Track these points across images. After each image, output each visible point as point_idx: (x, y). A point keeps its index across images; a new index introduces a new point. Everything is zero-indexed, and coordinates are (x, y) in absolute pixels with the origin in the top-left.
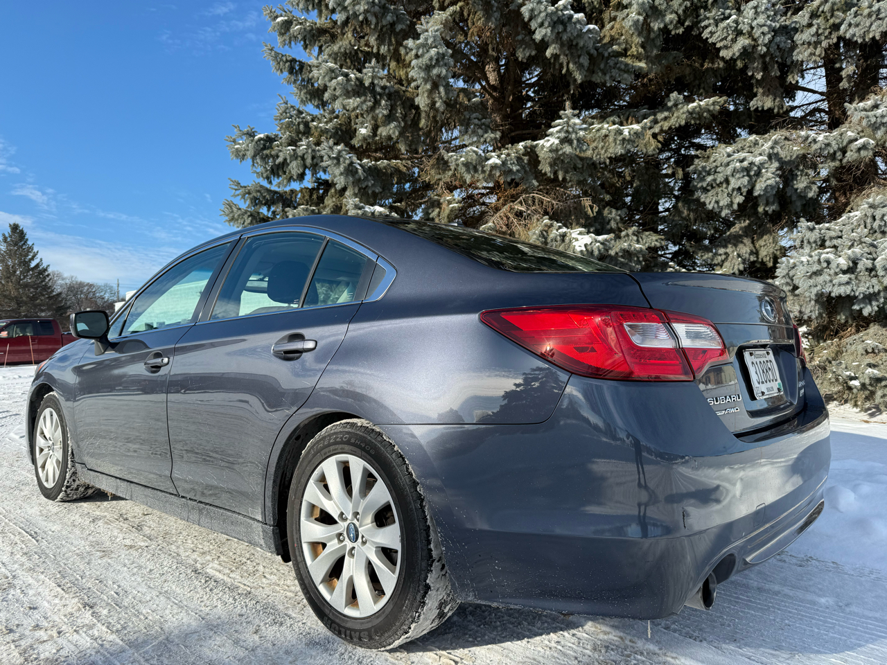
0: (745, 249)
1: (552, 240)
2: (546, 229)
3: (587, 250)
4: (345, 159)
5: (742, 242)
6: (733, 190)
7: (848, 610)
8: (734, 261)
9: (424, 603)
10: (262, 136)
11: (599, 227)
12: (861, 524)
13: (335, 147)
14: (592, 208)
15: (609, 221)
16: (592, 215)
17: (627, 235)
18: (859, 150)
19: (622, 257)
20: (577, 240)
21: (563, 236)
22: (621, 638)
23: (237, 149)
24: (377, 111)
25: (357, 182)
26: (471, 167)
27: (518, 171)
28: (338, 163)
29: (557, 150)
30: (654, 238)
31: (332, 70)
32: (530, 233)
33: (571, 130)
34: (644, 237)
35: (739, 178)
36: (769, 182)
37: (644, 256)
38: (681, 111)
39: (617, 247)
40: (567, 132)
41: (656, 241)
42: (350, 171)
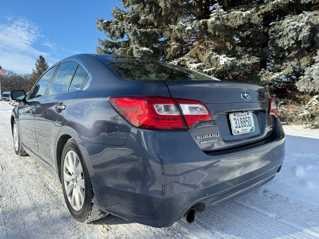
0: (294, 63)
1: (212, 60)
2: (211, 55)
3: (225, 64)
4: (133, 29)
5: (294, 60)
6: (290, 38)
7: (279, 220)
8: (289, 68)
9: (91, 209)
10: (106, 21)
11: (233, 54)
12: (303, 182)
13: (129, 25)
14: (230, 46)
15: (238, 52)
16: (230, 50)
17: (245, 58)
19: (242, 66)
20: (222, 60)
21: (217, 58)
22: (177, 225)
23: (99, 27)
24: (145, 10)
25: (138, 38)
26: (180, 31)
27: (199, 32)
28: (130, 31)
29: (214, 23)
30: (256, 59)
32: (204, 57)
33: (220, 14)
34: (251, 58)
35: (292, 33)
36: (305, 34)
37: (251, 66)
38: (270, 4)
39: (239, 63)
40: (218, 15)
41: (256, 60)
42: (135, 34)
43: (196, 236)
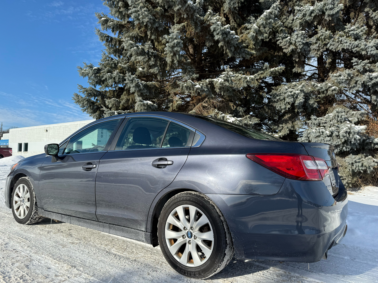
0: (289, 125)
2: (216, 114)
3: (234, 123)
4: (135, 81)
5: (288, 123)
6: (287, 103)
8: (285, 130)
10: (96, 68)
11: (236, 114)
13: (132, 76)
14: (233, 106)
15: (239, 112)
16: (233, 109)
17: (246, 118)
18: (333, 90)
20: (229, 119)
21: (223, 117)
22: (285, 272)
23: (83, 72)
24: (150, 62)
25: (140, 90)
26: (188, 88)
27: (207, 91)
28: (132, 82)
29: (222, 84)
31: (131, 44)
33: (228, 76)
34: (252, 119)
35: (290, 98)
36: (301, 101)
38: (268, 71)
40: (227, 77)
41: (257, 121)
42: (137, 86)
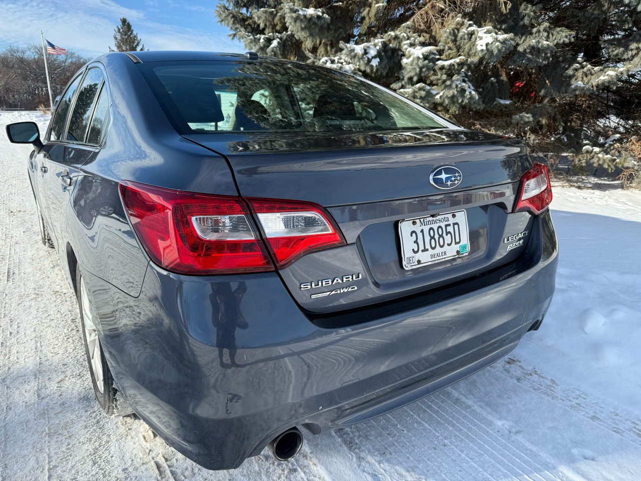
1: (461, 38)
2: (459, 26)
3: (487, 49)
7: (514, 437)
9: (116, 399)
11: (513, 23)
12: (596, 348)
15: (524, 17)
16: (505, 12)
17: (539, 31)
19: (531, 53)
20: (481, 38)
21: (471, 34)
30: (564, 34)
32: (442, 31)
34: (555, 33)
37: (552, 52)
39: (526, 43)
41: (566, 37)
43: (322, 464)
